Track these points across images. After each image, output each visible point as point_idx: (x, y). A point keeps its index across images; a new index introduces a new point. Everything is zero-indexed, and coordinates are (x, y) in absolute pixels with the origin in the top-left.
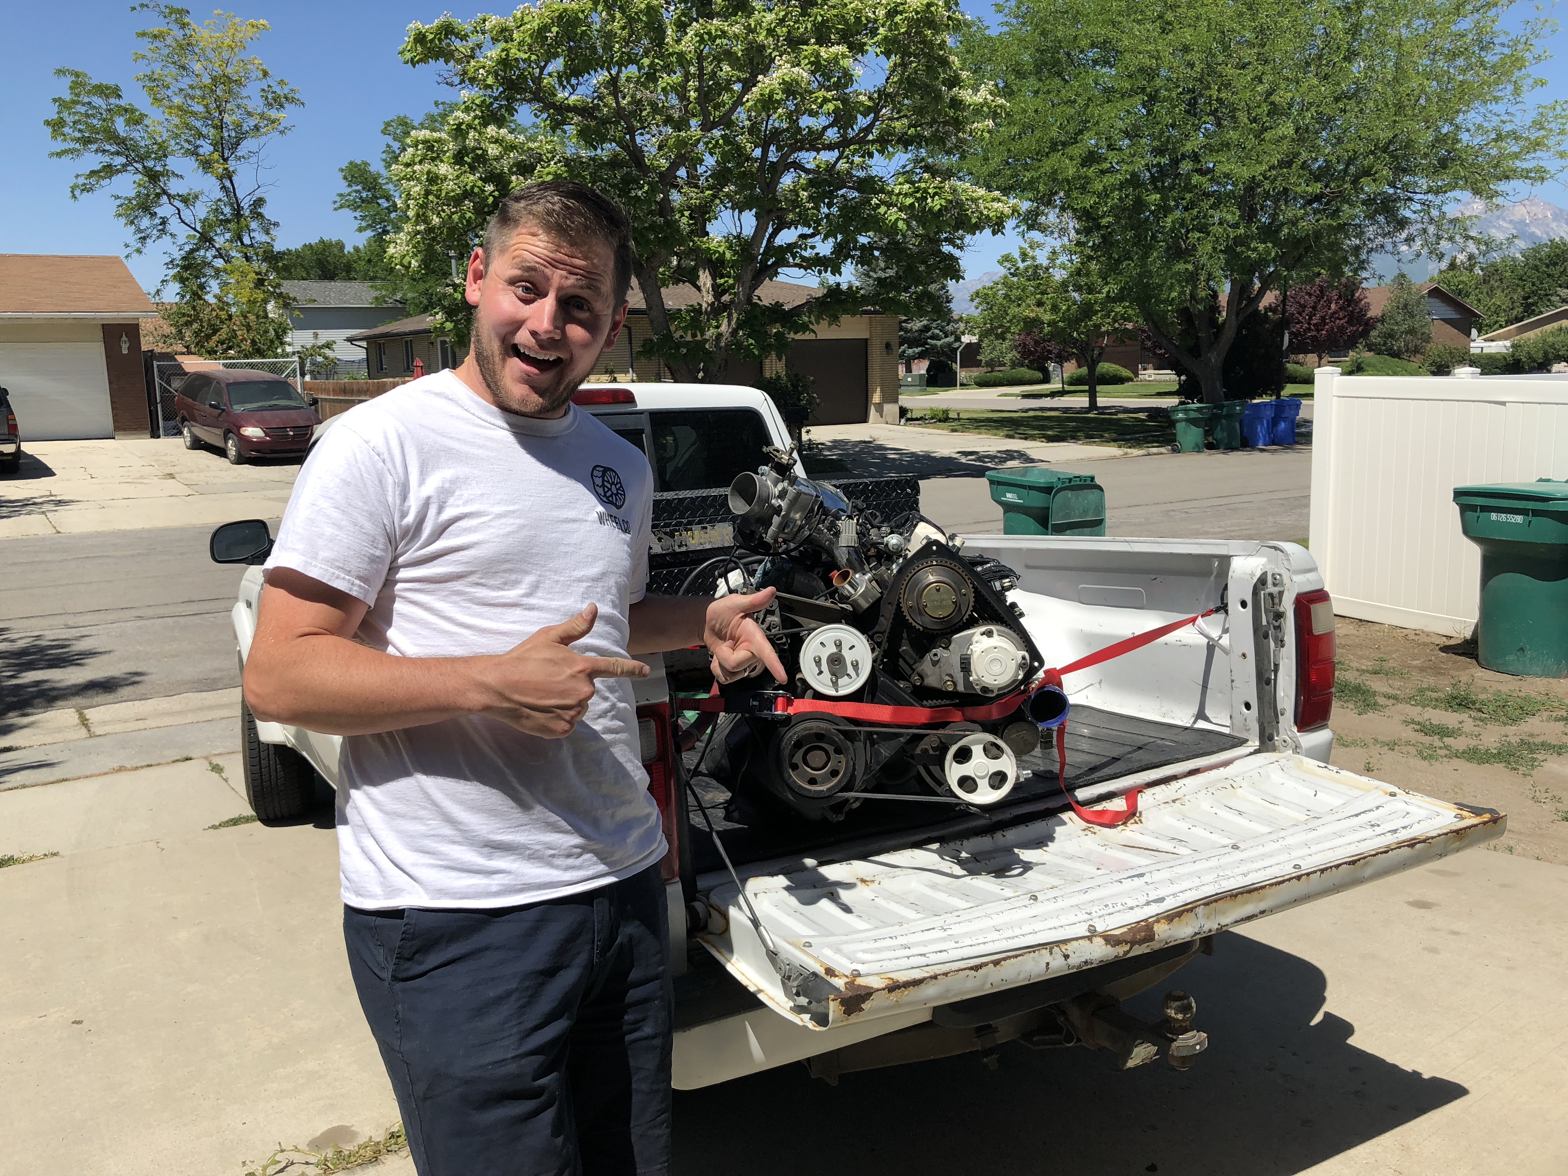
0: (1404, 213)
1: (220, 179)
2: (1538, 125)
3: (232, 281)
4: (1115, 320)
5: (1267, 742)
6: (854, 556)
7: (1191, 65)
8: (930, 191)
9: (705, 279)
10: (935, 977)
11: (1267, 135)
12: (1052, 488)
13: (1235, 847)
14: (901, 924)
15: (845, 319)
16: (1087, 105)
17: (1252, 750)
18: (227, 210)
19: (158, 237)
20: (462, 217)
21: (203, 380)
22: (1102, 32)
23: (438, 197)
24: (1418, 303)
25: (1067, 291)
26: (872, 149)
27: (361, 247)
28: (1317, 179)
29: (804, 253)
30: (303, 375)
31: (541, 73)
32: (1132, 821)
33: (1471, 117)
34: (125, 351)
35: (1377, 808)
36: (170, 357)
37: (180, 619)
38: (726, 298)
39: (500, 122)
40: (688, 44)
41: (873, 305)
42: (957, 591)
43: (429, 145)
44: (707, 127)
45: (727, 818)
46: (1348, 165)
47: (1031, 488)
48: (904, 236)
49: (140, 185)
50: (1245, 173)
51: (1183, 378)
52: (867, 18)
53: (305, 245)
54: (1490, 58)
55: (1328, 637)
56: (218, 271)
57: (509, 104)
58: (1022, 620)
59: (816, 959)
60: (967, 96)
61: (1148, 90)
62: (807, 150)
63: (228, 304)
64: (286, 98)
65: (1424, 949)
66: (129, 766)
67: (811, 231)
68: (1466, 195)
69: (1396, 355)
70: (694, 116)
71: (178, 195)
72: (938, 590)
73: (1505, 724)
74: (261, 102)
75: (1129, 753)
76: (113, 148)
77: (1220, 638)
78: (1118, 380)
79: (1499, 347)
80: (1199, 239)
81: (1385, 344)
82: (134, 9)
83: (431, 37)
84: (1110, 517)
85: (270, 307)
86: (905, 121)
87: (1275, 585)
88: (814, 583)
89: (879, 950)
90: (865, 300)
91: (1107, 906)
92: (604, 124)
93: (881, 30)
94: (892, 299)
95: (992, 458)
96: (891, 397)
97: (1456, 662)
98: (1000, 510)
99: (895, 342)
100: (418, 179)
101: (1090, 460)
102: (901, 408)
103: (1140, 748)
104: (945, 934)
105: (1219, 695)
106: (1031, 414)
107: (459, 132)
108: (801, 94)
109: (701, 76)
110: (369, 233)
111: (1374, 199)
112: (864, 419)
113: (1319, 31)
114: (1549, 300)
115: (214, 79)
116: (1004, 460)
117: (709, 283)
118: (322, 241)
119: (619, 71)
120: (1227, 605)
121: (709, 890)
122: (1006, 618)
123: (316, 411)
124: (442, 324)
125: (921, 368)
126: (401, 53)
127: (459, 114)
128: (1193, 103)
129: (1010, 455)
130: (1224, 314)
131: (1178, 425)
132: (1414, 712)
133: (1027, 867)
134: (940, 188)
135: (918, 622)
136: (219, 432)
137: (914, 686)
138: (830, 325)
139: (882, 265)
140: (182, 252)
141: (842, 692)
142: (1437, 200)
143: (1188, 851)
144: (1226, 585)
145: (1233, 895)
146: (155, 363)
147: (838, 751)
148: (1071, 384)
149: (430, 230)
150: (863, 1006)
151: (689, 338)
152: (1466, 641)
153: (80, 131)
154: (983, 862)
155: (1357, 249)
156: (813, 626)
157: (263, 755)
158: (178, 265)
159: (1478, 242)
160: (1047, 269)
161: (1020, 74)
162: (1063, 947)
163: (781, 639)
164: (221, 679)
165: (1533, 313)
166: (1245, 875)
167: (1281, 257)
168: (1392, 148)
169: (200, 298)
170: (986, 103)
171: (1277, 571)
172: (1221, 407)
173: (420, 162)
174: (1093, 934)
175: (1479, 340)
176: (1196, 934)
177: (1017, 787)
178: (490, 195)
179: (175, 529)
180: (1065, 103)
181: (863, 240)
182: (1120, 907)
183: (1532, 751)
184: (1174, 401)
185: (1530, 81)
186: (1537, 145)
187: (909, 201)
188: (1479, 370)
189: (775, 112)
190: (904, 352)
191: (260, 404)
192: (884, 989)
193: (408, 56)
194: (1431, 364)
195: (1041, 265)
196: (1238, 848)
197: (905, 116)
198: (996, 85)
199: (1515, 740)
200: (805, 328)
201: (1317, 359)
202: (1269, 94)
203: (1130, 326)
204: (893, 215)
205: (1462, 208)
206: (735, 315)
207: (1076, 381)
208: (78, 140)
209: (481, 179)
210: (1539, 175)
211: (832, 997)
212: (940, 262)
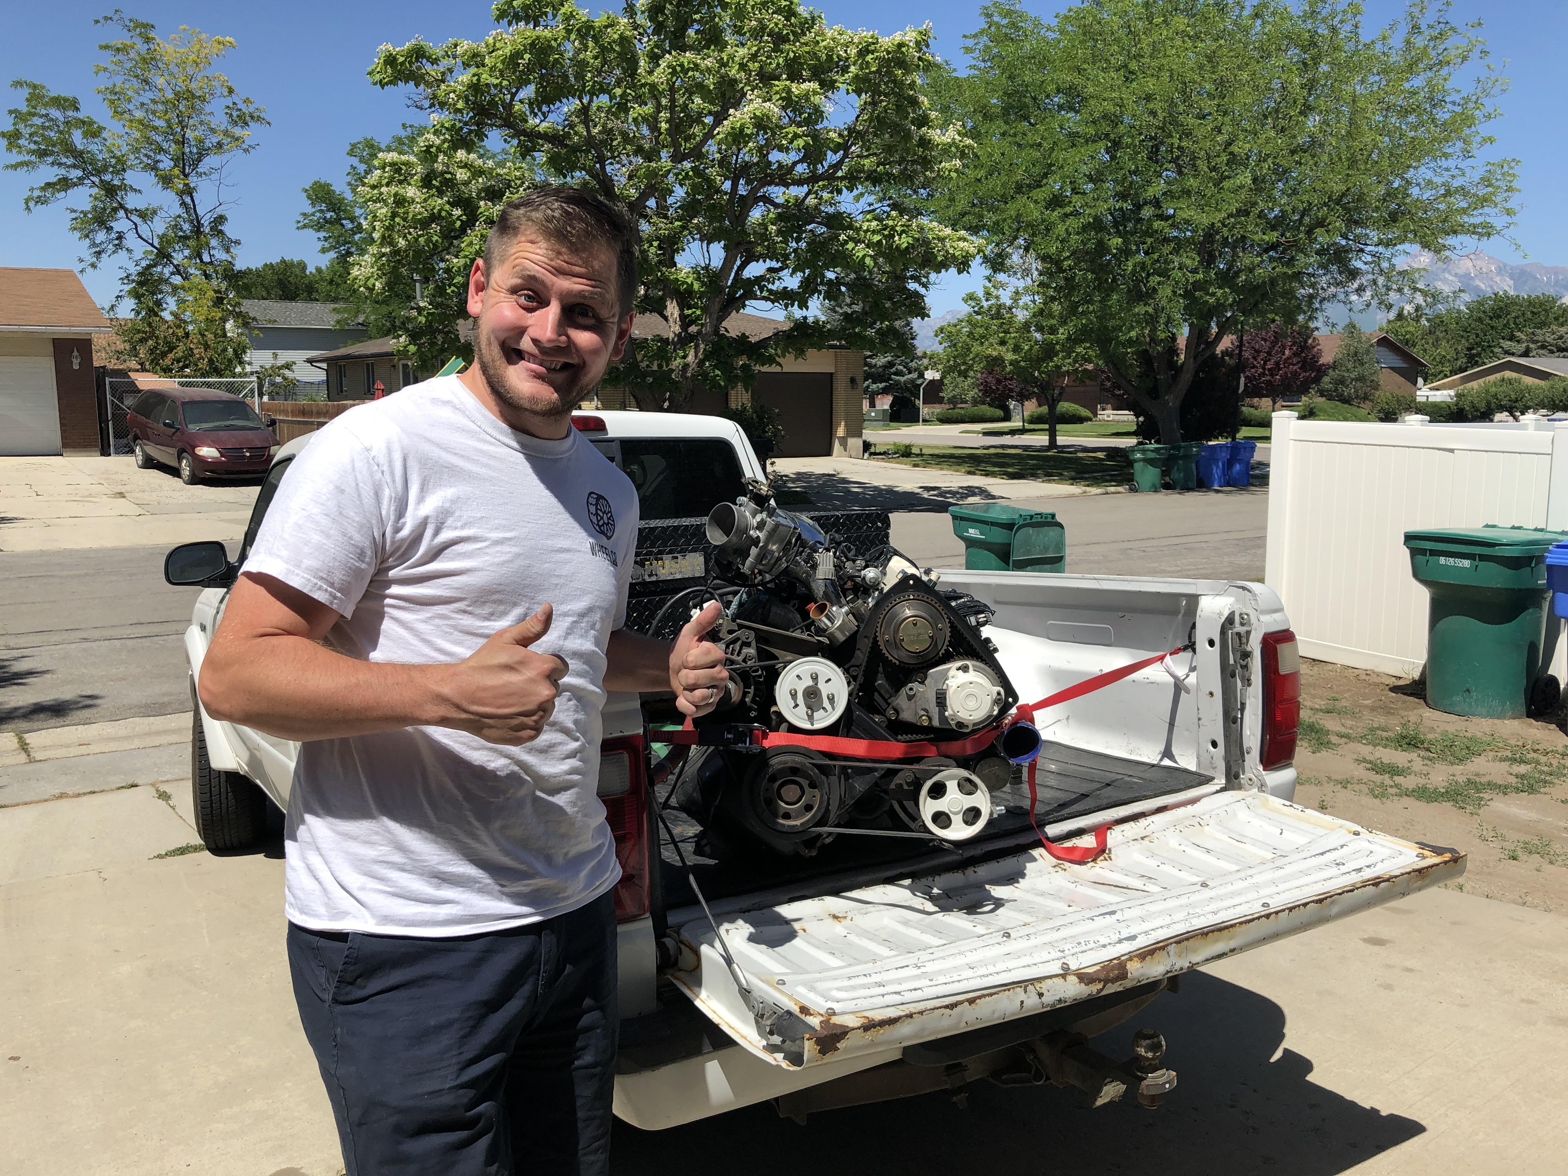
0: (1355, 264)
1: (180, 194)
2: (1486, 181)
3: (191, 298)
4: (1075, 361)
5: (1233, 781)
6: (831, 589)
7: (1153, 113)
8: (898, 228)
9: (672, 309)
10: (910, 1016)
11: (1226, 184)
12: (1013, 525)
13: (1204, 885)
14: (874, 961)
15: (811, 352)
16: (1053, 149)
17: (1218, 788)
18: (186, 227)
19: (114, 252)
20: (429, 240)
21: (157, 398)
22: (1067, 78)
23: (405, 220)
24: (1368, 352)
25: (1029, 332)
26: (842, 185)
27: (324, 268)
28: (1273, 228)
29: (770, 286)
30: (261, 395)
31: (512, 99)
32: (1102, 858)
33: (1422, 173)
34: (76, 367)
35: (1342, 847)
36: (123, 373)
37: (129, 642)
38: (693, 329)
39: (469, 147)
40: (660, 76)
41: (839, 340)
42: (934, 626)
43: (396, 167)
44: (677, 158)
45: (698, 851)
46: (1302, 217)
47: (993, 524)
48: (870, 272)
49: (96, 199)
50: (1205, 220)
51: (1141, 419)
52: (839, 56)
53: (266, 265)
54: (1442, 115)
55: (1293, 677)
56: (175, 289)
57: (480, 129)
58: (996, 655)
59: (790, 997)
60: (936, 136)
61: (1112, 136)
62: (777, 185)
63: (185, 322)
64: (252, 117)
65: (1380, 985)
66: (70, 793)
67: (780, 264)
68: (1416, 248)
69: (1346, 401)
70: (664, 146)
71: (136, 210)
72: (915, 625)
73: (1452, 764)
74: (226, 118)
75: (1098, 789)
76: (70, 161)
77: (1188, 676)
78: (1078, 420)
79: (1443, 396)
80: (1159, 283)
81: (1336, 390)
82: (97, 22)
83: (401, 59)
84: (1070, 554)
85: (229, 325)
86: (874, 159)
87: (1242, 624)
88: (791, 616)
89: (854, 988)
90: (832, 334)
91: (1079, 943)
92: (575, 152)
93: (852, 69)
94: (858, 335)
95: (954, 494)
96: (855, 431)
97: (1405, 702)
98: (962, 545)
99: (859, 377)
100: (384, 201)
101: (1049, 497)
102: (864, 442)
103: (1108, 785)
104: (919, 971)
105: (1186, 733)
106: (992, 451)
107: (428, 155)
108: (771, 129)
109: (672, 108)
110: (332, 255)
111: (1327, 250)
112: (828, 453)
113: (1276, 84)
114: (1492, 352)
115: (177, 94)
116: (965, 496)
117: (676, 314)
118: (283, 261)
119: (591, 101)
120: (1194, 643)
121: (680, 926)
122: (981, 654)
123: (274, 431)
124: (405, 347)
125: (885, 403)
126: (370, 74)
127: (431, 137)
128: (1155, 150)
129: (971, 491)
130: (1182, 357)
131: (1136, 465)
132: (1366, 751)
133: (999, 903)
134: (908, 226)
135: (894, 656)
136: (173, 451)
137: (889, 720)
138: (796, 358)
139: (848, 300)
140: (138, 268)
141: (818, 726)
142: (1387, 252)
143: (1158, 889)
144: (1194, 624)
145: (1204, 933)
146: (107, 380)
147: (813, 785)
148: (1031, 422)
149: (396, 252)
150: (838, 1045)
151: (655, 368)
152: (1415, 682)
153: (35, 142)
154: (955, 899)
155: (1311, 297)
156: (789, 658)
157: (214, 782)
158: (133, 281)
159: (1425, 293)
160: (1010, 309)
161: (988, 117)
162: (1038, 985)
163: (757, 671)
164: (170, 703)
165: (1476, 364)
166: (1215, 913)
167: (1239, 303)
168: (1345, 201)
169: (156, 315)
170: (953, 143)
171: (1244, 610)
172: (1178, 448)
173: (387, 185)
174: (1065, 973)
175: (1425, 389)
176: (1168, 972)
177: (990, 823)
178: (458, 219)
179: (125, 550)
180: (1032, 146)
181: (830, 275)
182: (1092, 945)
183: (1478, 791)
184: (1132, 441)
185: (1479, 139)
186: (1484, 201)
187: (876, 238)
188: (1428, 418)
189: (745, 146)
190: (868, 387)
191: (217, 424)
192: (859, 1028)
193: (378, 77)
194: (1379, 411)
195: (1004, 304)
196: (1207, 886)
197: (875, 154)
198: (963, 125)
199: (1461, 779)
200: (771, 360)
201: (1271, 403)
202: (1229, 144)
203: (1090, 367)
204: (860, 251)
205: (1409, 260)
206: (702, 346)
207: (1036, 419)
208: (33, 152)
209: (448, 202)
210: (1485, 231)
211: (807, 1036)
212: (906, 299)
